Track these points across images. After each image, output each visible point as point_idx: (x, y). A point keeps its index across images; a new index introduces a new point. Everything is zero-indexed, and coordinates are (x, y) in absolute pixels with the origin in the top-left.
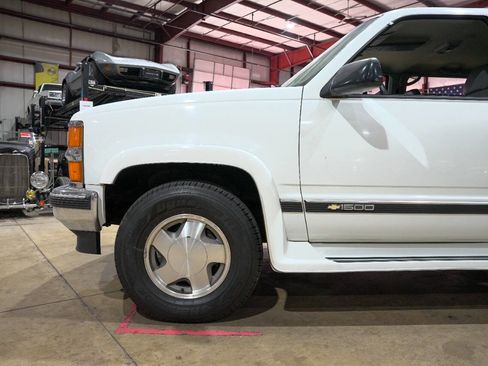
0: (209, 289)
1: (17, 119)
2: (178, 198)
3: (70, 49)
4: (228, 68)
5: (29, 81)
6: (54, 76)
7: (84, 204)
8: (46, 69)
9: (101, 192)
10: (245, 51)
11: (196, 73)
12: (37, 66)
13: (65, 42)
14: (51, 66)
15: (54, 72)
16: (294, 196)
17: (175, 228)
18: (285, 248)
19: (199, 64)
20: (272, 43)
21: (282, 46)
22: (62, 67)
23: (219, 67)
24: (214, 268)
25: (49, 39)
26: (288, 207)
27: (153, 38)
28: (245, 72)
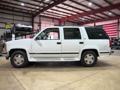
0: (22, 64)
1: (1, 35)
2: (19, 53)
3: (13, 20)
4: (49, 23)
5: (4, 27)
6: (10, 26)
7: (6, 53)
8: (8, 24)
9: (8, 52)
10: (53, 18)
11: (42, 24)
12: (6, 24)
13: (12, 18)
14: (9, 23)
15: (10, 25)
16: (31, 52)
17: (17, 56)
18: (30, 59)
19: (42, 22)
20: (59, 17)
21: (61, 17)
22: (11, 24)
23: (47, 22)
24: (22, 61)
25: (9, 18)
26: (30, 53)
27: (32, 17)
28: (53, 23)
